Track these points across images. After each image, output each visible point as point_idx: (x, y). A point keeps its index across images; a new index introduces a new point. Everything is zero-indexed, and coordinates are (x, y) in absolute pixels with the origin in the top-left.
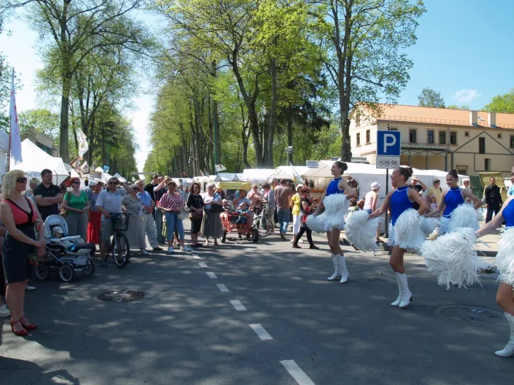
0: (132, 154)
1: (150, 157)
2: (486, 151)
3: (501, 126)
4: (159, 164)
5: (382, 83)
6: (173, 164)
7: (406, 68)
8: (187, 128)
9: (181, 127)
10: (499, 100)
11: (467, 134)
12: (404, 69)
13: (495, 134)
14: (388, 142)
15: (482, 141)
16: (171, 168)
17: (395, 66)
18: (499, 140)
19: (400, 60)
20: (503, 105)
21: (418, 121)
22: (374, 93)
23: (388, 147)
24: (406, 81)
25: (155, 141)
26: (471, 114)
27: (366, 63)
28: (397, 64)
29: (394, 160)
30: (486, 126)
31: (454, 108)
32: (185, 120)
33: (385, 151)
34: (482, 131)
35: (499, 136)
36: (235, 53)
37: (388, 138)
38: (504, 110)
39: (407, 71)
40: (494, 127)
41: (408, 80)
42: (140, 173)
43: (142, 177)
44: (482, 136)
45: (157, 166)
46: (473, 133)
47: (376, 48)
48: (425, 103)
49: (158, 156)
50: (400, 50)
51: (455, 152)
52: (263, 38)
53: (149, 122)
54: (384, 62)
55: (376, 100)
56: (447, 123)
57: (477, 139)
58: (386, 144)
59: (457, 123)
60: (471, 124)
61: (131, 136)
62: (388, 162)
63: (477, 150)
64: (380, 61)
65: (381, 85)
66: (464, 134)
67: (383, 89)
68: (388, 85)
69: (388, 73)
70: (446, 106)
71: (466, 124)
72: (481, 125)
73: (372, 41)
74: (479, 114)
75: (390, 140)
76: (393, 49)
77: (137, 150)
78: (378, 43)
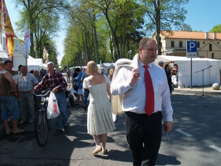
0: (56, 57)
1: (64, 58)
2: (212, 50)
3: (219, 39)
4: (68, 61)
5: (173, 21)
6: (74, 60)
7: (184, 14)
8: (81, 44)
9: (79, 44)
10: (216, 27)
11: (204, 43)
12: (183, 14)
13: (216, 42)
14: (191, 46)
15: (211, 45)
16: (73, 62)
17: (179, 13)
18: (218, 45)
19: (181, 10)
20: (218, 29)
21: (183, 37)
22: (169, 26)
23: (191, 48)
24: (184, 20)
25: (66, 51)
26: (206, 34)
27: (165, 12)
28: (180, 12)
29: (194, 54)
30: (212, 39)
31: (196, 31)
32: (81, 41)
33: (190, 50)
34: (210, 41)
35: (218, 43)
36: (107, 10)
37: (191, 44)
38: (219, 32)
39: (184, 15)
40: (216, 39)
41: (185, 19)
42: (60, 65)
43: (60, 67)
44: (211, 43)
45: (67, 62)
46: (207, 42)
47: (170, 5)
48: (184, 30)
49: (67, 57)
50: (181, 6)
51: (199, 51)
52: (122, 2)
53: (64, 43)
54: (174, 11)
55: (170, 28)
56: (196, 38)
57: (209, 45)
58: (191, 47)
59: (200, 38)
60: (206, 38)
61: (55, 49)
62: (191, 55)
63: (208, 50)
64: (172, 11)
65: (173, 22)
66: (203, 43)
67: (173, 23)
68: (176, 22)
69: (176, 16)
70: (193, 31)
71: (204, 38)
72: (210, 38)
73: (168, 2)
74: (209, 34)
75: (192, 45)
76: (178, 6)
77: (58, 55)
78: (171, 3)
